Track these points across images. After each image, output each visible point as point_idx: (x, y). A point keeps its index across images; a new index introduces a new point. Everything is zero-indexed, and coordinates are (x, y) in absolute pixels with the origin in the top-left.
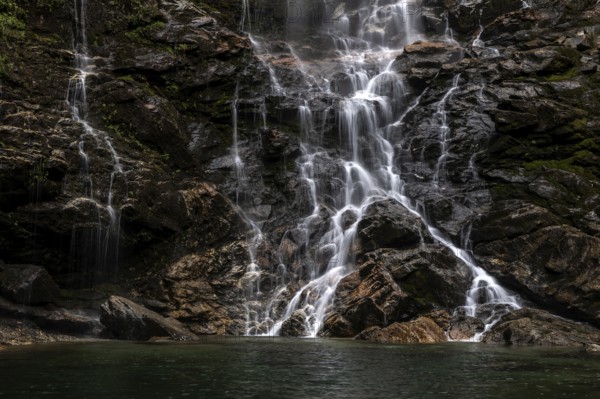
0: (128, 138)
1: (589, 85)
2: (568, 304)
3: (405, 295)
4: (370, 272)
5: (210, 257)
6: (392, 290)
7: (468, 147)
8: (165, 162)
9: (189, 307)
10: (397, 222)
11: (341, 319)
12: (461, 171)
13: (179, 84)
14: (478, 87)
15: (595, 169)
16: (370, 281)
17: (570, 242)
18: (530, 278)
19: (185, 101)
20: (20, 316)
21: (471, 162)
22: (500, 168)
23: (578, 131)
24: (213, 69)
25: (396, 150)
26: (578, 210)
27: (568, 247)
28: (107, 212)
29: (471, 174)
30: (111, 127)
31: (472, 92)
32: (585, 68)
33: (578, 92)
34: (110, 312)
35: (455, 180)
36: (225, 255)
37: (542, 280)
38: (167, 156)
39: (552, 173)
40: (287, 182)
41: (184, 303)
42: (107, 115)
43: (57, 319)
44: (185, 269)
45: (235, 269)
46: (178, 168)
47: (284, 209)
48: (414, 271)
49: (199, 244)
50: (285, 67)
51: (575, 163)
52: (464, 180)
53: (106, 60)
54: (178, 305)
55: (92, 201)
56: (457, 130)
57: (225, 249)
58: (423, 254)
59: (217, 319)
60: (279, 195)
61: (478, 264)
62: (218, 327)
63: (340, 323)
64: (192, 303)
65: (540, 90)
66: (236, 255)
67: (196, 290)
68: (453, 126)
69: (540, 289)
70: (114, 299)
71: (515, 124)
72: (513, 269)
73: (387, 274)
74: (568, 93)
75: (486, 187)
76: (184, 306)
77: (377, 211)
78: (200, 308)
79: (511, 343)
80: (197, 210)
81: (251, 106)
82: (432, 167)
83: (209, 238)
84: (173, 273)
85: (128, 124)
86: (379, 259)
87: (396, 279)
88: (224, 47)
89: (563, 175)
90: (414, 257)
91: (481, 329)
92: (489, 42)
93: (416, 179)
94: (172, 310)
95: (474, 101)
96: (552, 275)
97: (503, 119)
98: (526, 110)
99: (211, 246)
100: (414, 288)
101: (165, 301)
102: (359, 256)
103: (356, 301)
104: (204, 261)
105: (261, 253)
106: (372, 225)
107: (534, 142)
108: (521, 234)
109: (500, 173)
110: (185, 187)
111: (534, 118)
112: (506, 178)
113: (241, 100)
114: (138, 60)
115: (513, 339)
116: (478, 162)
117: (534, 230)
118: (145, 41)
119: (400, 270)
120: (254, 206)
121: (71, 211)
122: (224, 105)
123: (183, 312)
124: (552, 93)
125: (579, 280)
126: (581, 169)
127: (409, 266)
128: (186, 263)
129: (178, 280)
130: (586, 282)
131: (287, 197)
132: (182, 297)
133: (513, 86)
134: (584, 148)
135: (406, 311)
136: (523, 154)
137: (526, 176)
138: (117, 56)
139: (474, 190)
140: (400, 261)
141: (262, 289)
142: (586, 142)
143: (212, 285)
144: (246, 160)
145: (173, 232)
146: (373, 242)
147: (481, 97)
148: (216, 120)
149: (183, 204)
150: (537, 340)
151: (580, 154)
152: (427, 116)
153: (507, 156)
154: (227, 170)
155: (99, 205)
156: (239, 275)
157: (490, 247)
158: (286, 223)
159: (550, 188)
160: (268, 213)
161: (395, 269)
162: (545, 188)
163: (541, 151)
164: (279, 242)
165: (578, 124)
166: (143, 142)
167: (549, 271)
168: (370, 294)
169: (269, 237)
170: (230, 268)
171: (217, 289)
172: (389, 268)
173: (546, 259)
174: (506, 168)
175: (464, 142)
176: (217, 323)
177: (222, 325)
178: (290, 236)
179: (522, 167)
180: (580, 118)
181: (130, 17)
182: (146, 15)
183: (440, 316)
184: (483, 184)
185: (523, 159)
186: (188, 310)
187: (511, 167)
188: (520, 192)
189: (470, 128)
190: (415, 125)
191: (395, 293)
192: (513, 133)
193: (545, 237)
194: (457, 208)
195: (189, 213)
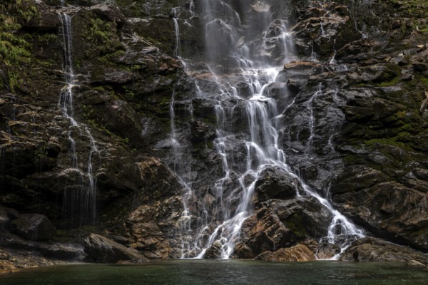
0: (101, 128)
1: (407, 88)
2: (396, 234)
3: (287, 230)
4: (264, 215)
5: (157, 207)
7: (328, 131)
8: (126, 144)
9: (143, 240)
10: (281, 182)
11: (245, 247)
12: (323, 147)
13: (135, 92)
14: (334, 91)
15: (412, 144)
16: (264, 221)
17: (396, 193)
18: (370, 217)
19: (139, 103)
20: (29, 249)
21: (329, 141)
22: (349, 144)
23: (400, 119)
24: (157, 82)
25: (280, 134)
26: (401, 171)
27: (395, 196)
28: (88, 178)
29: (330, 148)
30: (89, 121)
31: (330, 94)
32: (404, 78)
33: (400, 93)
34: (90, 245)
35: (319, 153)
36: (167, 205)
37: (378, 218)
38: (127, 140)
39: (384, 147)
40: (207, 156)
41: (140, 238)
42: (86, 113)
43: (55, 250)
44: (141, 215)
45: (174, 215)
46: (135, 148)
47: (206, 174)
48: (293, 214)
49: (149, 198)
50: (205, 79)
51: (399, 140)
52: (325, 153)
53: (85, 76)
54: (136, 239)
55: (77, 170)
56: (320, 120)
57: (167, 201)
58: (299, 202)
59: (162, 248)
60: (202, 165)
61: (335, 208)
62: (163, 253)
63: (244, 250)
64: (145, 238)
65: (374, 92)
66: (174, 205)
67: (148, 229)
68: (318, 117)
69: (376, 224)
70: (93, 236)
71: (359, 115)
72: (359, 212)
73: (275, 216)
74: (394, 94)
75: (340, 157)
76: (140, 240)
77: (268, 174)
78: (151, 241)
79: (358, 261)
80: (148, 175)
81: (183, 105)
82: (304, 144)
83: (156, 194)
84: (132, 218)
85: (100, 119)
86: (270, 206)
87: (281, 220)
88: (164, 67)
89: (390, 148)
90: (293, 204)
91: (338, 251)
92: (340, 61)
93: (294, 153)
94: (132, 243)
95: (331, 100)
96: (385, 215)
97: (350, 112)
98: (365, 106)
99: (158, 199)
100: (293, 225)
101: (127, 237)
102: (257, 204)
103: (255, 234)
104: (153, 210)
105: (191, 203)
106: (265, 184)
107: (371, 127)
108: (364, 188)
109: (349, 148)
110: (140, 160)
111: (371, 111)
112: (353, 151)
113: (176, 102)
114: (107, 76)
115: (360, 258)
116: (334, 140)
117: (372, 185)
118: (111, 64)
119: (284, 213)
120: (186, 172)
121: (63, 178)
122: (165, 105)
123: (139, 244)
124: (382, 94)
125: (403, 218)
126: (403, 144)
127: (290, 210)
128: (141, 211)
129: (136, 222)
130: (407, 219)
131: (208, 166)
132: (139, 234)
133: (357, 90)
134: (404, 130)
135: (288, 240)
136: (364, 135)
137: (366, 149)
138: (93, 74)
139: (332, 159)
140: (283, 207)
141: (192, 227)
142: (405, 126)
143: (159, 226)
144: (180, 142)
145: (132, 191)
146: (266, 195)
147: (336, 98)
148: (159, 115)
149: (138, 172)
150: (376, 258)
151: (402, 134)
152: (300, 110)
153: (353, 137)
154: (168, 149)
155: (82, 174)
156: (176, 219)
157: (343, 197)
158: (207, 183)
159: (382, 157)
160: (195, 176)
161: (280, 212)
162: (379, 157)
163: (376, 133)
164: (203, 196)
165: (400, 114)
166: (111, 130)
167: (382, 212)
168: (264, 230)
169: (196, 193)
170: (171, 214)
171: (161, 228)
172: (276, 212)
173: (381, 204)
174: (353, 144)
175: (325, 128)
176: (162, 251)
177: (165, 252)
178: (210, 192)
179: (364, 143)
180: (402, 110)
181: (101, 47)
182: (112, 46)
183: (311, 243)
184: (338, 155)
185: (364, 139)
186: (143, 243)
187: (357, 144)
188: (363, 160)
189: (329, 118)
190: (293, 117)
191: (280, 228)
192: (357, 121)
193: (380, 189)
194: (321, 171)
195: (142, 177)
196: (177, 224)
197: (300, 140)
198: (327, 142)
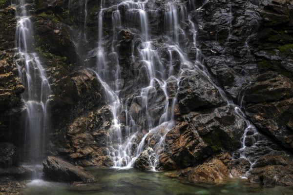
0: (45, 53)
3: (207, 145)
4: (186, 130)
5: (91, 118)
6: (199, 142)
7: (245, 31)
8: (64, 62)
9: (81, 151)
10: (201, 97)
11: (170, 161)
12: (240, 49)
13: (70, 9)
16: (186, 135)
18: (277, 131)
20: (6, 175)
22: (265, 50)
25: (199, 31)
29: (246, 51)
30: (37, 49)
34: (49, 167)
35: (237, 56)
36: (99, 116)
37: (284, 133)
38: (65, 58)
41: (79, 148)
43: (22, 172)
44: (79, 127)
45: (105, 124)
47: (131, 82)
48: (211, 131)
49: (84, 110)
52: (242, 56)
53: (31, 5)
54: (75, 149)
56: (239, 18)
57: (99, 112)
58: (217, 118)
59: (97, 156)
61: (248, 118)
62: (98, 161)
63: (169, 163)
64: (83, 148)
66: (105, 115)
67: (84, 139)
68: (236, 15)
69: (282, 139)
70: (49, 159)
71: (275, 22)
72: (268, 124)
73: (195, 132)
75: (255, 62)
76: (79, 150)
78: (88, 150)
79: (263, 184)
80: (84, 90)
82: (221, 45)
83: (90, 105)
84: (72, 130)
85: (45, 45)
86: (191, 122)
87: (202, 135)
90: (211, 121)
91: (248, 168)
93: (212, 54)
94: (72, 153)
96: (290, 131)
97: (267, 19)
98: (282, 13)
99: (91, 110)
100: (211, 141)
101: (68, 148)
102: (178, 116)
103: (179, 149)
104: (88, 121)
106: (187, 98)
107: (286, 32)
108: (273, 101)
109: (264, 54)
110: (75, 75)
111: (287, 18)
112: (267, 56)
116: (251, 42)
117: (281, 99)
119: (203, 130)
121: (25, 112)
122: (94, 15)
123: (78, 154)
127: (209, 128)
128: (78, 123)
129: (74, 134)
131: (133, 74)
132: (77, 145)
135: (206, 155)
136: (279, 40)
137: (280, 56)
139: (247, 63)
140: (203, 124)
143: (93, 136)
146: (187, 108)
148: (90, 25)
149: (75, 87)
150: (277, 182)
152: (219, 6)
153: (268, 42)
157: (255, 107)
161: (200, 129)
162: (291, 65)
163: (290, 38)
164: (129, 105)
166: (53, 53)
167: (288, 128)
168: (186, 145)
169: (124, 102)
170: (102, 124)
171: (95, 137)
172: (197, 128)
173: (287, 121)
174: (268, 50)
175: (242, 28)
176: (97, 159)
177: (100, 160)
179: (278, 49)
183: (226, 158)
184: (253, 60)
185: (278, 44)
186: (81, 153)
187: (271, 49)
188: (276, 67)
189: (247, 16)
190: (212, 13)
191: (200, 144)
192: (274, 27)
193: (287, 107)
194: (237, 78)
195: (79, 93)
196: (108, 133)
197: (219, 40)
198: (244, 44)
